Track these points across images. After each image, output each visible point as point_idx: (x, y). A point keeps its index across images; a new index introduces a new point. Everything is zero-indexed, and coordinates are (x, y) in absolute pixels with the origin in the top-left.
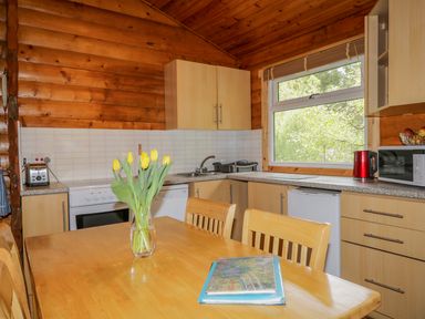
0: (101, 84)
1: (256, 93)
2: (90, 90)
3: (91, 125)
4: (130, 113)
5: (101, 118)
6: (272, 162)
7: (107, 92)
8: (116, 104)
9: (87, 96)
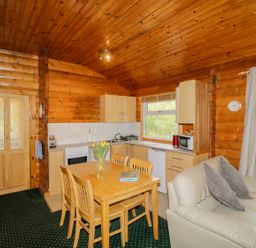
0: (74, 104)
1: (138, 106)
2: (70, 107)
3: (70, 122)
4: (86, 116)
5: (74, 118)
6: (144, 136)
7: (77, 107)
8: (80, 112)
9: (69, 109)
